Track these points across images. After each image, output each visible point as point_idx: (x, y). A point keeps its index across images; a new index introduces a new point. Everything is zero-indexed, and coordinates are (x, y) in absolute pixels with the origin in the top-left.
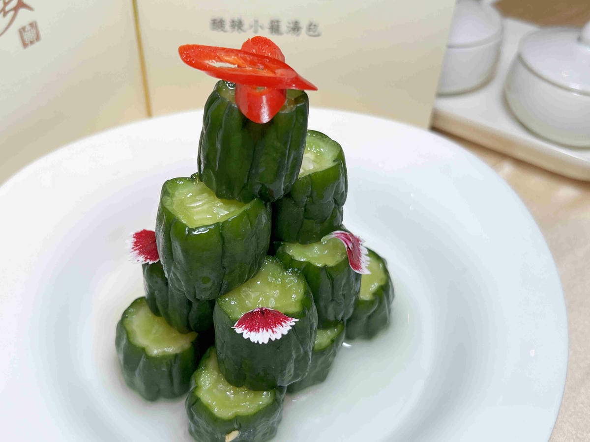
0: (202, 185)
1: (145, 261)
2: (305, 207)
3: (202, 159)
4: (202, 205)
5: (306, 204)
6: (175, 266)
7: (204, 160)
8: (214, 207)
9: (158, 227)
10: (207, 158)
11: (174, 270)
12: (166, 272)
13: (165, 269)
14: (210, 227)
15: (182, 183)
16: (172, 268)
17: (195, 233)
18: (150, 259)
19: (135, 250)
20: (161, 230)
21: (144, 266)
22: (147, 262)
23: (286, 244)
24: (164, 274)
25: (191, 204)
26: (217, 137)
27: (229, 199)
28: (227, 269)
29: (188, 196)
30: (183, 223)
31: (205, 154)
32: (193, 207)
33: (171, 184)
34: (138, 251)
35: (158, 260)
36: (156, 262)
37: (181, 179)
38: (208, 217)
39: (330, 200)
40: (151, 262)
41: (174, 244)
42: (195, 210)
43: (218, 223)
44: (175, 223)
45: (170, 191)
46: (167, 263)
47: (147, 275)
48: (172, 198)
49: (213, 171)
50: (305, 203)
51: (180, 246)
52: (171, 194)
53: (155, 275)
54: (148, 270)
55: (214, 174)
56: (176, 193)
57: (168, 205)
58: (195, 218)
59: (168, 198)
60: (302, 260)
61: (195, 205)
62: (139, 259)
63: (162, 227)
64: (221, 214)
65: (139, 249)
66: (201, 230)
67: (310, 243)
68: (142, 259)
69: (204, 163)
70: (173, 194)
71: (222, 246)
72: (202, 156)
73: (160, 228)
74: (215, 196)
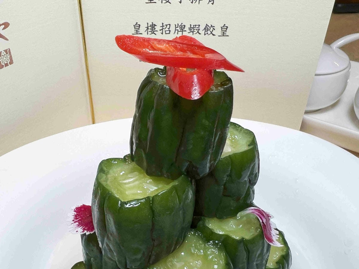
0: (133, 165)
1: (83, 231)
2: (224, 185)
3: (134, 140)
4: (133, 182)
5: (226, 183)
6: (108, 238)
7: (136, 140)
8: (144, 183)
9: (93, 202)
10: (139, 138)
11: (107, 241)
12: (100, 243)
13: (99, 239)
14: (141, 201)
15: (116, 162)
16: (106, 239)
17: (127, 206)
18: (88, 230)
19: (75, 222)
20: (96, 204)
21: (83, 236)
22: (84, 233)
23: (206, 218)
24: (99, 244)
25: (123, 181)
26: (149, 118)
27: (158, 176)
28: (155, 241)
29: (121, 174)
30: (115, 197)
31: (138, 135)
32: (125, 184)
33: (106, 164)
34: (77, 223)
35: (94, 231)
36: (92, 233)
37: (115, 159)
38: (139, 192)
39: (246, 179)
40: (88, 233)
41: (108, 216)
42: (127, 186)
43: (148, 197)
44: (109, 197)
45: (105, 169)
46: (101, 234)
47: (85, 244)
48: (106, 175)
49: (144, 150)
50: (225, 181)
51: (113, 218)
52: (106, 172)
53: (91, 245)
54: (85, 239)
55: (145, 153)
56: (111, 172)
57: (102, 181)
58: (127, 193)
59: (104, 175)
60: (221, 233)
61: (127, 181)
62: (78, 230)
63: (97, 201)
64: (151, 190)
65: (78, 221)
66: (133, 203)
67: (226, 218)
68: (80, 229)
69: (136, 143)
70: (108, 172)
71: (153, 219)
72: (134, 136)
73: (95, 202)
74: (145, 174)
